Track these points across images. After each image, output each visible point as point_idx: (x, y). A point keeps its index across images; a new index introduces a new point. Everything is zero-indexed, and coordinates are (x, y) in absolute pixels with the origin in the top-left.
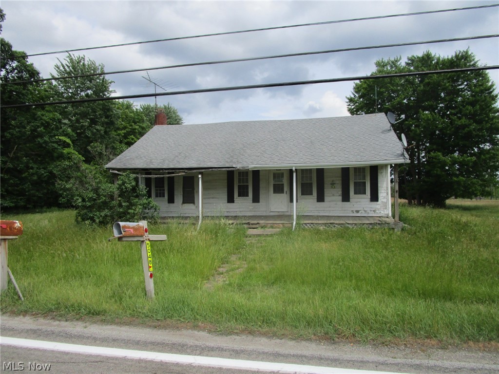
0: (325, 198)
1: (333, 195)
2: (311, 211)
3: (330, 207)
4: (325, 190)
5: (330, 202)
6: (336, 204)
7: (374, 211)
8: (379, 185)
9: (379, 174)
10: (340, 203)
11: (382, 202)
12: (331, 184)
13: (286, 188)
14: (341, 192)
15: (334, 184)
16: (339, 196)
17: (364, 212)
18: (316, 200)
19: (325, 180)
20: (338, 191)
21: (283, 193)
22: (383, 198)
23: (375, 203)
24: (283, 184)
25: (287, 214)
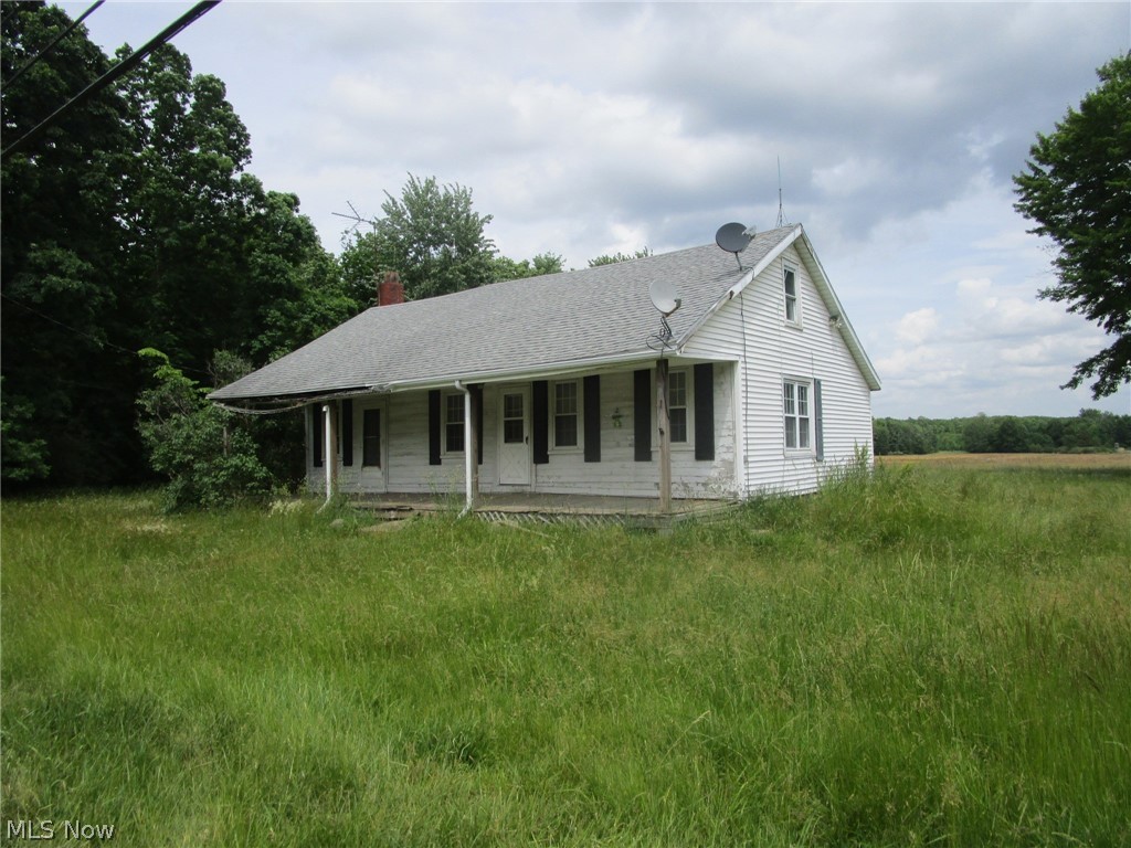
0: (603, 451)
1: (618, 445)
2: (574, 483)
3: (611, 474)
4: (602, 432)
5: (611, 461)
6: (623, 467)
7: (705, 485)
8: (716, 416)
9: (716, 388)
10: (632, 465)
11: (723, 460)
12: (614, 417)
13: (527, 431)
14: (633, 437)
15: (620, 416)
16: (630, 445)
17: (682, 488)
18: (583, 457)
19: (602, 407)
20: (627, 434)
21: (522, 441)
22: (725, 450)
23: (708, 463)
24: (522, 421)
25: (528, 489)
